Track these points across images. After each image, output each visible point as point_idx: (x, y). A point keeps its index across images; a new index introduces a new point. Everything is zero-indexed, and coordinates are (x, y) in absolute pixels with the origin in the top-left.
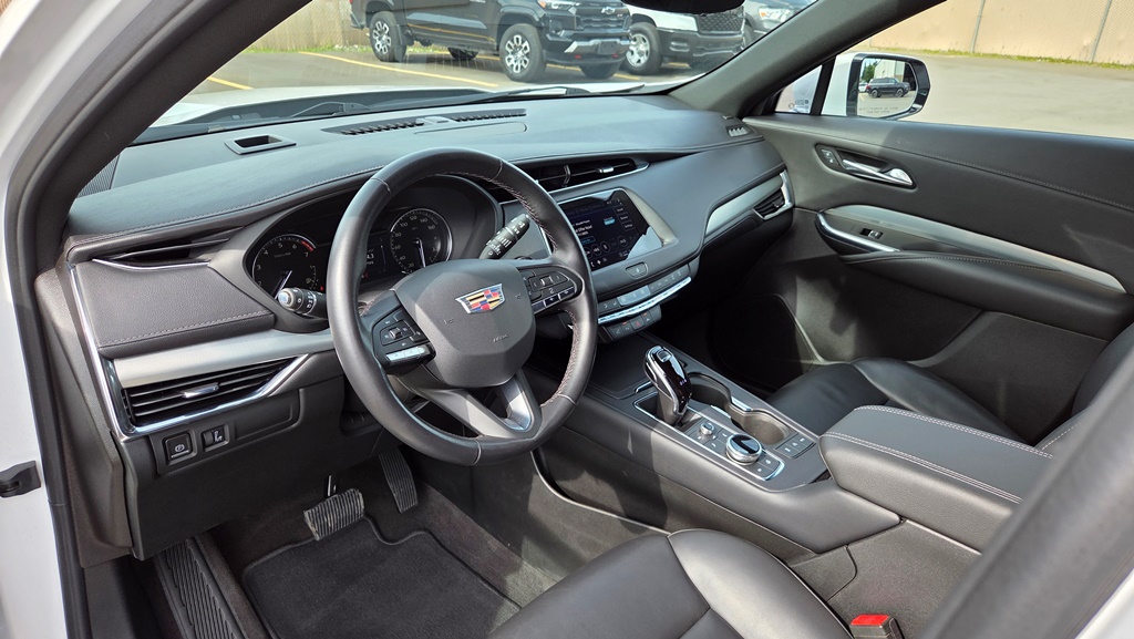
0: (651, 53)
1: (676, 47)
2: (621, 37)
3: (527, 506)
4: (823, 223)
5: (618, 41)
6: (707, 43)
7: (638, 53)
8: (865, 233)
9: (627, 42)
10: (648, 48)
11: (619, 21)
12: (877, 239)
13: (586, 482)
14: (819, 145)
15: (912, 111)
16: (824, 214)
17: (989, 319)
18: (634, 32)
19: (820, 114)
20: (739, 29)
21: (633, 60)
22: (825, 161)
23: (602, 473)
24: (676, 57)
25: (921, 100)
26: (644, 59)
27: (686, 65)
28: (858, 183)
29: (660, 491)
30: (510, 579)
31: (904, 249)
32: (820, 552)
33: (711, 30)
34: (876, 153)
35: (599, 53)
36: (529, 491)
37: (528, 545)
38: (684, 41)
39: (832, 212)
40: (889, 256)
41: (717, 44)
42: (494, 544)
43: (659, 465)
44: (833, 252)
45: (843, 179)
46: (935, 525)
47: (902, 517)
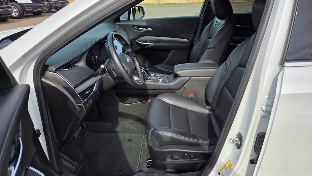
0: (19, 12)
1: (27, 9)
2: (9, 8)
3: (118, 111)
4: (137, 41)
5: (8, 9)
6: (37, 7)
7: (15, 12)
8: (146, 42)
9: (11, 9)
10: (18, 10)
11: (6, 3)
12: (149, 43)
13: (130, 99)
14: (133, 26)
15: (143, 17)
16: (137, 40)
17: (172, 52)
18: (12, 5)
19: (130, 20)
20: (45, 2)
21: (13, 14)
22: (135, 29)
23: (133, 96)
24: (28, 12)
25: (144, 14)
26: (17, 14)
27: (31, 14)
28: (143, 32)
29: (148, 93)
30: (116, 129)
31: (155, 43)
32: (179, 90)
33: (37, 3)
34: (145, 26)
35: (3, 13)
36: (118, 107)
37: (120, 119)
38: (30, 7)
39: (138, 39)
40: (152, 45)
41: (40, 7)
42: (109, 124)
43: (148, 87)
44: (141, 47)
45: (140, 32)
46: (196, 76)
47: (191, 77)
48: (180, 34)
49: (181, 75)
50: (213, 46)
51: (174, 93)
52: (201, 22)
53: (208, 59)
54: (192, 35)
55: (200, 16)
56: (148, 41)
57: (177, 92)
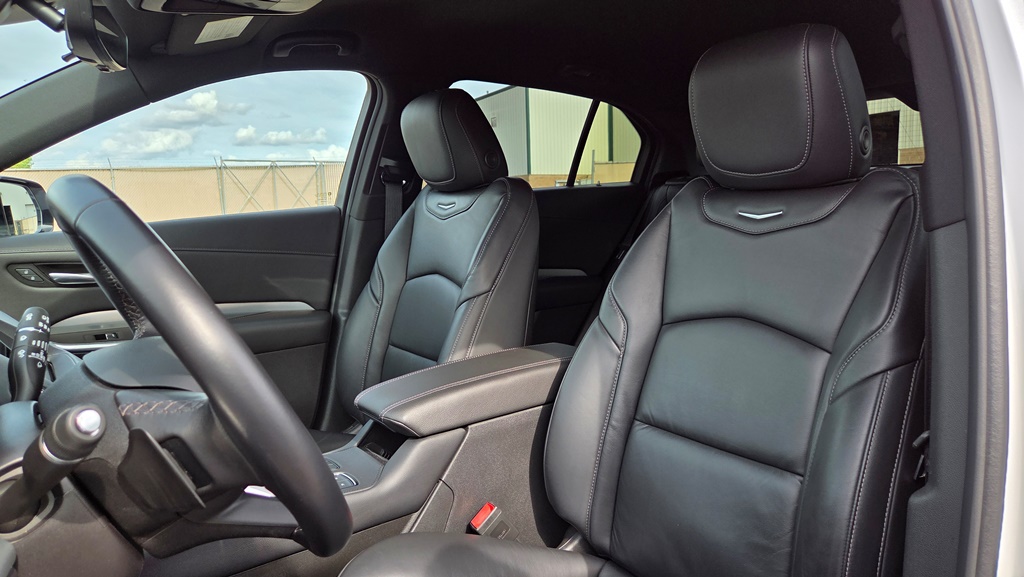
8: (100, 338)
14: (12, 265)
22: (25, 280)
45: (55, 293)
46: (487, 414)
47: (465, 427)
48: (273, 282)
49: (424, 429)
50: (485, 287)
51: (398, 532)
52: (355, 228)
53: (480, 342)
54: (325, 282)
55: (341, 207)
56: (108, 331)
57: (414, 523)
